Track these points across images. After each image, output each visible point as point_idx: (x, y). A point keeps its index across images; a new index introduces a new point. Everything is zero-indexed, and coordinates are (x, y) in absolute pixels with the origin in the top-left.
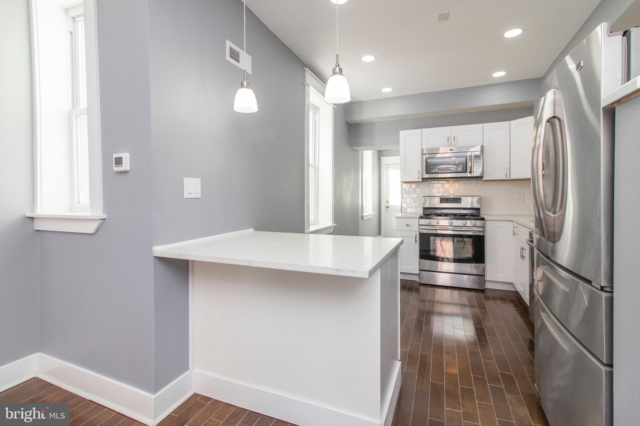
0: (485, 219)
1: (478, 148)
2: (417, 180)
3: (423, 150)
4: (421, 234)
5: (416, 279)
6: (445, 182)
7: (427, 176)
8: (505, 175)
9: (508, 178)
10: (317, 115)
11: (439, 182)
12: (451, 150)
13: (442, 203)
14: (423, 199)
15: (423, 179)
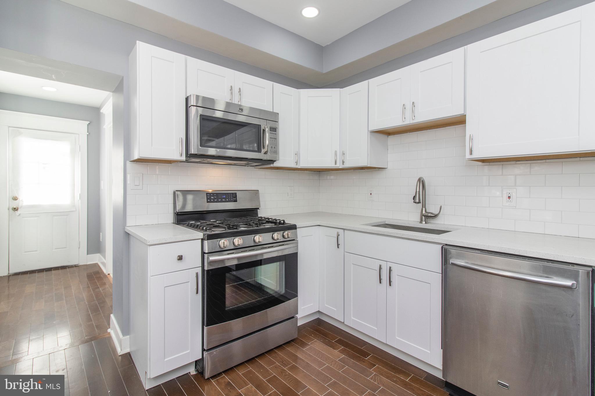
0: (297, 227)
2: (178, 158)
8: (295, 161)
9: (298, 167)
13: (210, 202)
15: (190, 156)
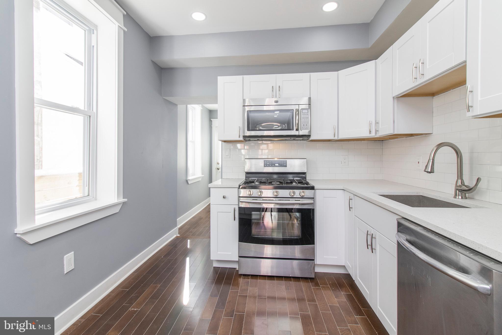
0: (315, 188)
1: (305, 100)
2: (237, 138)
3: (244, 101)
5: (236, 266)
6: (269, 142)
7: (248, 133)
8: (333, 134)
9: (336, 138)
10: (94, 37)
11: (264, 142)
13: (267, 166)
15: (244, 137)
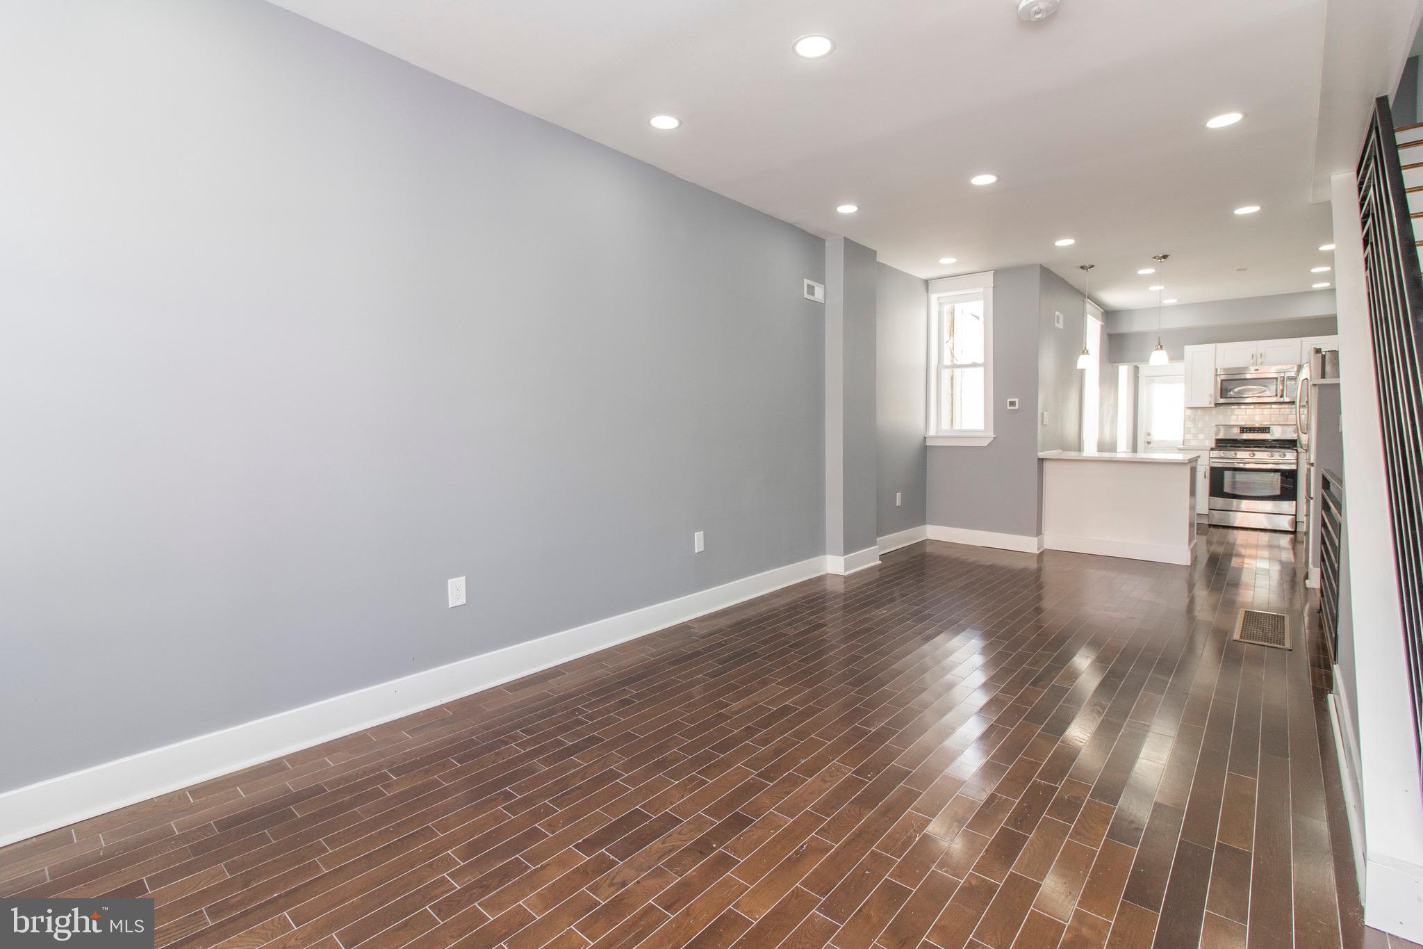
2: (1208, 405)
3: (1218, 370)
4: (1212, 469)
5: (1207, 519)
7: (1222, 401)
12: (1257, 370)
13: (1243, 433)
14: (1216, 429)
15: (1216, 403)
